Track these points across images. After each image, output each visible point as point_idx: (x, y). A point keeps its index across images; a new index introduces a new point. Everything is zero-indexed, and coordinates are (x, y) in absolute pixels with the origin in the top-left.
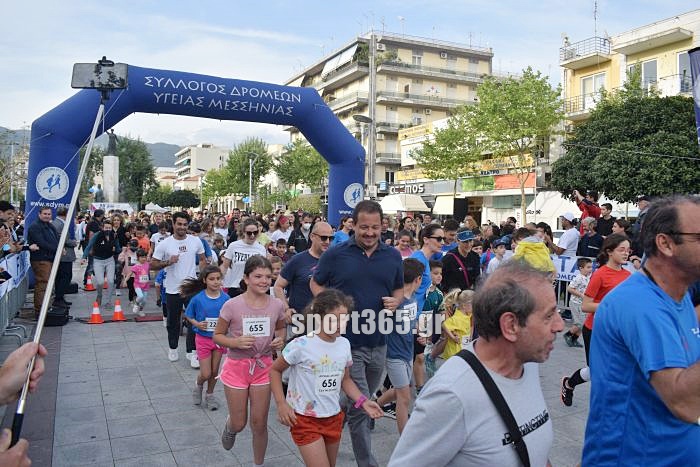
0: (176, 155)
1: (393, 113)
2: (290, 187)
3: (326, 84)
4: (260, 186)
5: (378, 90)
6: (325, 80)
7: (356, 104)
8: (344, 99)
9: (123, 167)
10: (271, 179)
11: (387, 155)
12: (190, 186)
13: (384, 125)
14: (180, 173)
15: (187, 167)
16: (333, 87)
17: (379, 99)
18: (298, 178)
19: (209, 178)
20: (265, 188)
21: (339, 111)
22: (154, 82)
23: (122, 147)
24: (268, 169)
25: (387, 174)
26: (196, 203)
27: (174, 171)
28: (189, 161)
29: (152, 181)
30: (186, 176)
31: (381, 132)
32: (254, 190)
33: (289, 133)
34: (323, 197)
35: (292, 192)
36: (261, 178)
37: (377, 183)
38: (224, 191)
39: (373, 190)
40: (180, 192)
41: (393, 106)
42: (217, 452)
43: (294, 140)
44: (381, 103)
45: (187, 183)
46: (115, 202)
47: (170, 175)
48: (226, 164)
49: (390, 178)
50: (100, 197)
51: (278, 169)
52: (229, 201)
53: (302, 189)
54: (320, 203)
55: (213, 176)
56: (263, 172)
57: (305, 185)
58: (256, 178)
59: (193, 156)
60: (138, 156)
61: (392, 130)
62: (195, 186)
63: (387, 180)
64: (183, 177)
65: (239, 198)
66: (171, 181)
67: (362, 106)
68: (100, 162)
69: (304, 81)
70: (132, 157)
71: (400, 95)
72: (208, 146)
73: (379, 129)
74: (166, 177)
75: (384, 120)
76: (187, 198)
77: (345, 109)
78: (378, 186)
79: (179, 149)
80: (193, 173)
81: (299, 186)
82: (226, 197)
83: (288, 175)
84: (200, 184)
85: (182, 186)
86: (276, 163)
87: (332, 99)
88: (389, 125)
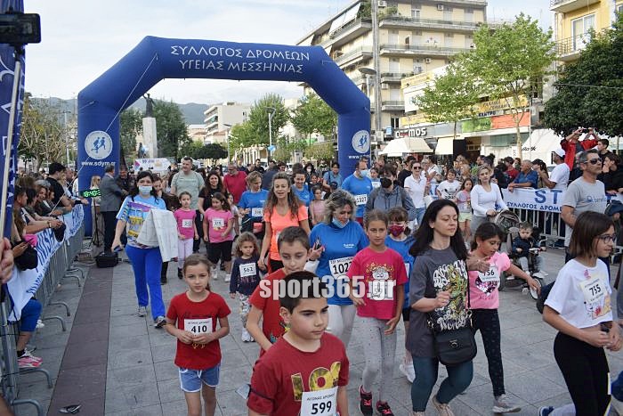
0: (205, 113)
1: (395, 63)
2: (306, 136)
3: (333, 41)
4: (280, 137)
5: (381, 43)
6: (332, 38)
7: (361, 58)
8: (351, 54)
9: (159, 127)
10: (288, 130)
11: (392, 102)
12: (219, 140)
13: (388, 75)
14: (210, 129)
15: (215, 123)
16: (340, 44)
17: (382, 52)
18: (313, 127)
19: (234, 132)
20: (284, 138)
21: (346, 66)
22: (179, 51)
23: (158, 109)
24: (285, 121)
25: (392, 120)
26: (224, 155)
27: (204, 127)
28: (216, 118)
29: (186, 137)
30: (215, 131)
31: (385, 82)
32: (274, 140)
33: (303, 87)
34: (335, 144)
35: (308, 141)
36: (280, 129)
37: (384, 128)
38: (248, 143)
39: (380, 135)
40: (210, 146)
41: (395, 57)
42: (244, 373)
43: (307, 94)
44: (385, 55)
45: (216, 137)
46: (155, 157)
47: (200, 131)
48: (249, 119)
49: (395, 123)
50: (142, 154)
51: (294, 121)
52: (253, 151)
53: (316, 138)
54: (332, 150)
55: (237, 130)
56: (282, 124)
57: (319, 134)
58: (275, 130)
59: (219, 114)
60: (172, 116)
61: (395, 79)
62: (222, 140)
63: (393, 125)
64: (212, 132)
65: (261, 148)
66: (202, 137)
67: (367, 60)
68: (140, 123)
69: (314, 40)
70: (167, 117)
71: (401, 47)
72: (232, 104)
73: (383, 80)
74: (197, 133)
75: (387, 71)
76: (216, 151)
77: (351, 63)
78: (385, 131)
79: (207, 107)
80: (221, 128)
81: (314, 135)
82: (250, 148)
83: (303, 125)
84: (227, 138)
85: (211, 140)
86: (293, 115)
87: (339, 54)
88: (392, 75)
